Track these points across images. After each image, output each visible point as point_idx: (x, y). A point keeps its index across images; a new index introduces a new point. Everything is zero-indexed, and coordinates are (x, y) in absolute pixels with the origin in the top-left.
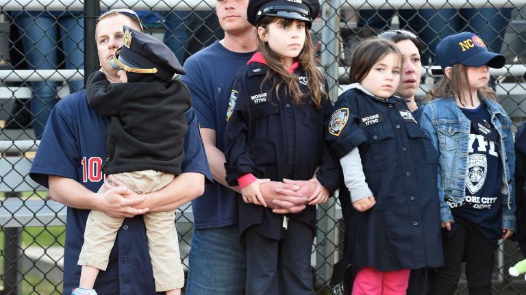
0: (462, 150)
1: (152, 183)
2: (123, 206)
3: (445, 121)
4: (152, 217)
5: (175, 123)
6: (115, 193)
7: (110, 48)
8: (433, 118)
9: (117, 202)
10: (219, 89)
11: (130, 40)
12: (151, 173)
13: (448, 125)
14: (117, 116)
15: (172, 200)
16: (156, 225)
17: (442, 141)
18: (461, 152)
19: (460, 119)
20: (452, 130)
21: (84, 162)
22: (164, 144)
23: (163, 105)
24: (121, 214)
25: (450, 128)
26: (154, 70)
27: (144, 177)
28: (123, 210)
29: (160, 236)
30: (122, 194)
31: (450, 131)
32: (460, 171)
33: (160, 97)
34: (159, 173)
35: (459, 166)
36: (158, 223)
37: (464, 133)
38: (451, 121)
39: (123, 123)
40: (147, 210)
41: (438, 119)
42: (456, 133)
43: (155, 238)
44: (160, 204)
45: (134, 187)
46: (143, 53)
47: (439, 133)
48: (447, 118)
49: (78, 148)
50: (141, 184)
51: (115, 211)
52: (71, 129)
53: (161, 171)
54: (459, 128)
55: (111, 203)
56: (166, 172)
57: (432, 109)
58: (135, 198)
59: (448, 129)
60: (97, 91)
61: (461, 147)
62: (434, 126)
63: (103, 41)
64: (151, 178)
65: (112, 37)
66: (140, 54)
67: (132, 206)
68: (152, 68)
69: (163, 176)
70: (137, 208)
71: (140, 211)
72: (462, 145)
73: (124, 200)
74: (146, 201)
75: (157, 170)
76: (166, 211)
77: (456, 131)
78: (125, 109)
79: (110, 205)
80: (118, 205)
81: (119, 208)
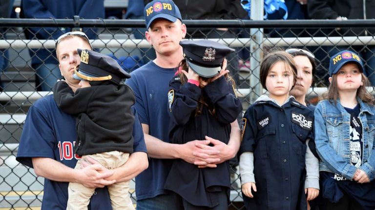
0: (345, 136)
1: (117, 161)
2: (98, 179)
3: (332, 115)
4: (116, 186)
5: (127, 114)
6: (93, 169)
7: (70, 63)
8: (323, 112)
9: (94, 175)
10: (151, 95)
11: (88, 58)
12: (116, 153)
13: (334, 118)
14: (85, 112)
15: (130, 173)
16: (119, 192)
17: (329, 130)
18: (344, 138)
19: (343, 113)
20: (337, 122)
21: (59, 145)
22: (122, 130)
23: (118, 102)
24: (96, 185)
25: (336, 120)
26: (109, 77)
27: (112, 156)
28: (97, 182)
29: (122, 200)
30: (97, 170)
31: (335, 122)
32: (345, 152)
33: (116, 95)
34: (121, 153)
35: (344, 149)
36: (121, 190)
37: (346, 124)
38: (337, 115)
39: (91, 118)
40: (114, 181)
41: (327, 113)
42: (340, 124)
43: (119, 201)
44: (123, 176)
45: (106, 164)
46: (99, 66)
47: (327, 124)
48: (334, 113)
49: (54, 134)
50: (110, 161)
51: (90, 183)
52: (48, 122)
53: (122, 151)
54: (342, 120)
55: (89, 176)
56: (125, 152)
57: (322, 107)
58: (106, 173)
59: (334, 121)
60: (65, 96)
61: (344, 134)
62: (324, 118)
63: (64, 57)
64: (117, 157)
65: (71, 55)
66: (97, 67)
67: (104, 178)
68: (108, 76)
69: (123, 156)
70: (108, 180)
71: (110, 182)
72: (345, 133)
73: (99, 175)
74: (115, 174)
75: (119, 151)
76: (126, 181)
77: (340, 122)
78: (91, 107)
79: (89, 178)
80: (94, 178)
81: (94, 180)
